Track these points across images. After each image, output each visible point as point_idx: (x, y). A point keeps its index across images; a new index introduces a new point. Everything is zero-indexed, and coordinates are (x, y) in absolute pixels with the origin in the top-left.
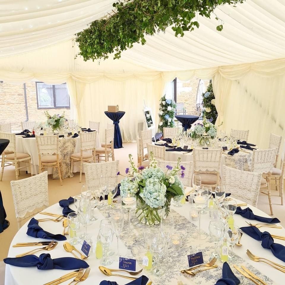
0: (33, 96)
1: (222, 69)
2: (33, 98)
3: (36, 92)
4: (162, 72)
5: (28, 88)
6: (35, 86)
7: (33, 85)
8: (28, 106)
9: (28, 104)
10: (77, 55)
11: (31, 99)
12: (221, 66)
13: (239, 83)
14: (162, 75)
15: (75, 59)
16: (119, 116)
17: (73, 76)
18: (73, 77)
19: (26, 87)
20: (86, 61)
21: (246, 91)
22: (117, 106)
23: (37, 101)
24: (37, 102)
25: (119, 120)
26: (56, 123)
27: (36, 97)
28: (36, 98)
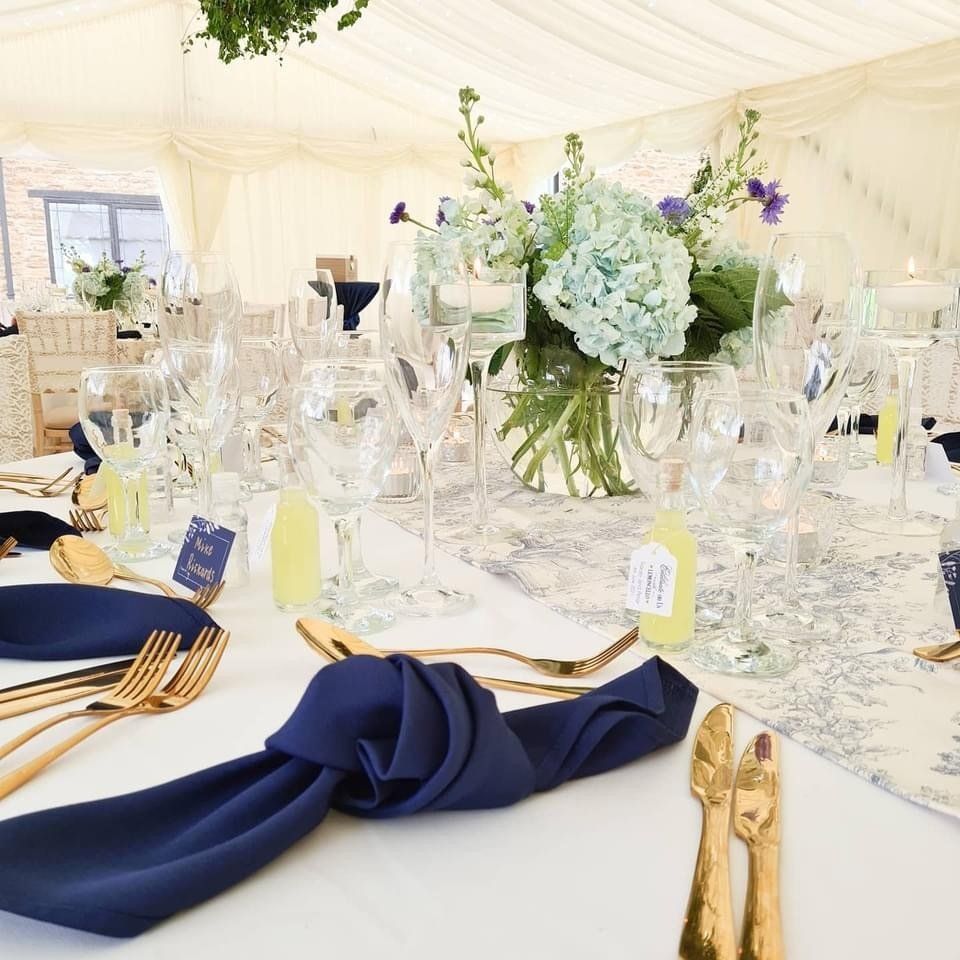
0: (36, 253)
1: (751, 102)
2: (37, 259)
3: (45, 238)
4: (516, 144)
5: (17, 222)
6: (43, 215)
7: (33, 209)
8: (15, 287)
9: (15, 280)
10: (193, 38)
11: (26, 263)
12: (747, 91)
13: (817, 149)
14: (515, 156)
15: (185, 52)
16: (360, 295)
17: (179, 141)
18: (181, 148)
19: (9, 219)
20: (227, 61)
21: (848, 176)
22: (352, 258)
23: (49, 269)
24: (49, 275)
25: (360, 314)
26: (108, 289)
27: (46, 255)
28: (47, 258)
